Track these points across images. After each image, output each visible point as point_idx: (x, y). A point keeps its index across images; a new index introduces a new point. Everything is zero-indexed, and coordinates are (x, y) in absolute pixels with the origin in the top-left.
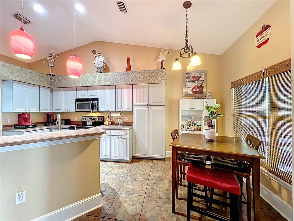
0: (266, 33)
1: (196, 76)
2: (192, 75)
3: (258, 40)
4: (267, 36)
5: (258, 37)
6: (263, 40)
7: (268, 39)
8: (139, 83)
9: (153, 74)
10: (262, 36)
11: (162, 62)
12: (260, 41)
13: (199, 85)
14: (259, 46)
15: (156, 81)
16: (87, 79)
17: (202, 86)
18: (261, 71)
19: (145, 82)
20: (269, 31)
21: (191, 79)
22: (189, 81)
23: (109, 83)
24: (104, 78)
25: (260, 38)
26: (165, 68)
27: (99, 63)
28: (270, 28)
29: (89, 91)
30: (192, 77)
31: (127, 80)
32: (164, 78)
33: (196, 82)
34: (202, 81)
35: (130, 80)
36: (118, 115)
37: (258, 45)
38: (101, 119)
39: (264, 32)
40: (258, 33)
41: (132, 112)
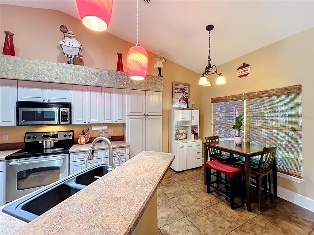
0: (246, 69)
1: (183, 88)
2: (179, 87)
3: (240, 72)
4: (247, 71)
5: (239, 70)
6: (244, 73)
7: (248, 74)
8: (135, 89)
9: (152, 81)
10: (243, 70)
11: (160, 69)
12: (241, 73)
13: (185, 97)
14: (240, 77)
15: (155, 89)
16: (49, 70)
17: (187, 98)
18: (242, 94)
19: (143, 88)
20: (249, 69)
21: (179, 90)
22: (177, 92)
23: (93, 83)
24: (83, 74)
25: (241, 71)
26: (163, 76)
27: (71, 49)
28: (249, 67)
29: (49, 91)
30: (180, 89)
31: (121, 83)
32: (162, 87)
33: (183, 93)
34: (187, 93)
35: (125, 83)
36: (105, 128)
37: (239, 75)
38: (70, 135)
39: (245, 68)
40: (239, 67)
41: (125, 123)
